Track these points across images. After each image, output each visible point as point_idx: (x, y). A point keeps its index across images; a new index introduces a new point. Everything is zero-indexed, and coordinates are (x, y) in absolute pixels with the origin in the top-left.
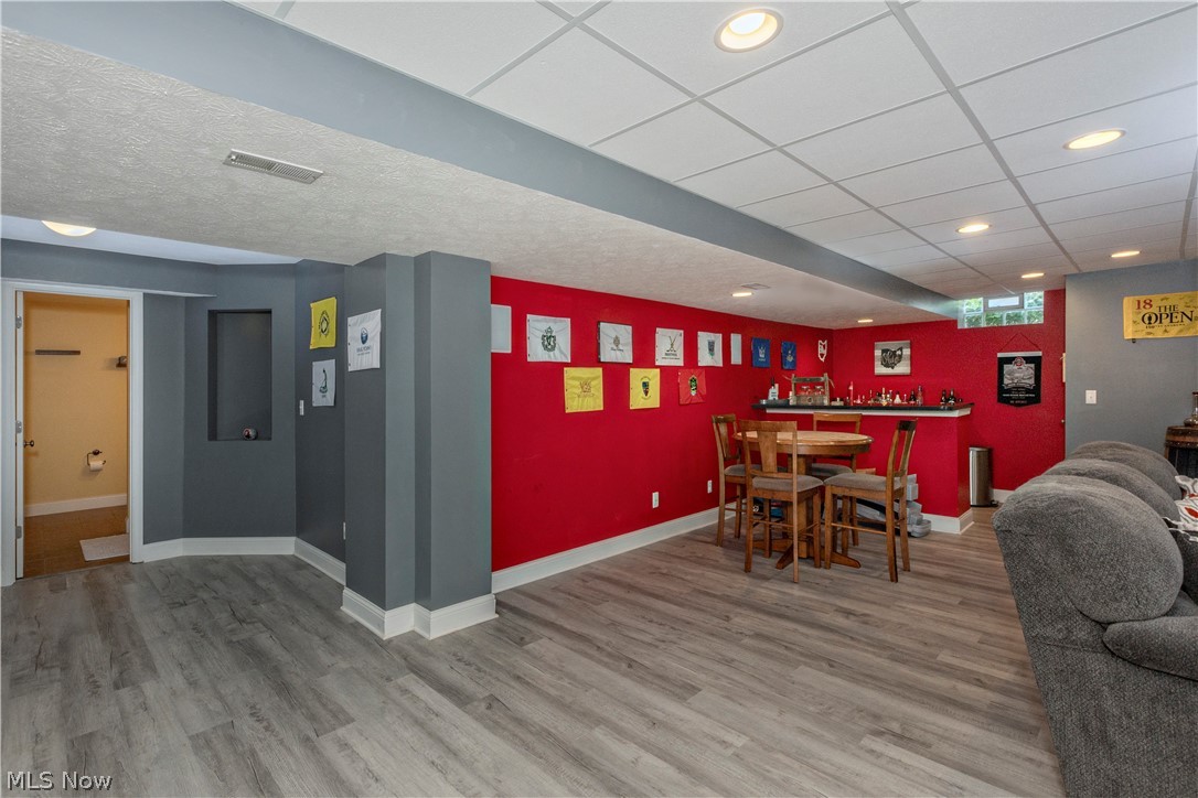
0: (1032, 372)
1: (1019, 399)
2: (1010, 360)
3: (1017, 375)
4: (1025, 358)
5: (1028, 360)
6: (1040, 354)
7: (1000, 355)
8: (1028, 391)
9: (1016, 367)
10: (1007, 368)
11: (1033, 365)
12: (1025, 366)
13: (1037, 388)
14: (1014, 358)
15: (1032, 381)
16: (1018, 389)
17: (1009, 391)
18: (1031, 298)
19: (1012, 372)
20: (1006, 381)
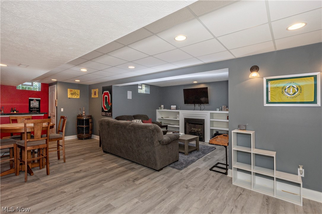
0: (38, 103)
1: (35, 111)
2: (32, 100)
3: (34, 104)
4: (36, 100)
5: (37, 100)
6: (40, 99)
7: (30, 98)
8: (37, 108)
9: (34, 102)
10: (31, 102)
11: (38, 102)
12: (36, 102)
13: (39, 108)
14: (33, 100)
15: (38, 106)
16: (34, 108)
17: (32, 108)
18: (35, 84)
19: (33, 103)
20: (31, 106)
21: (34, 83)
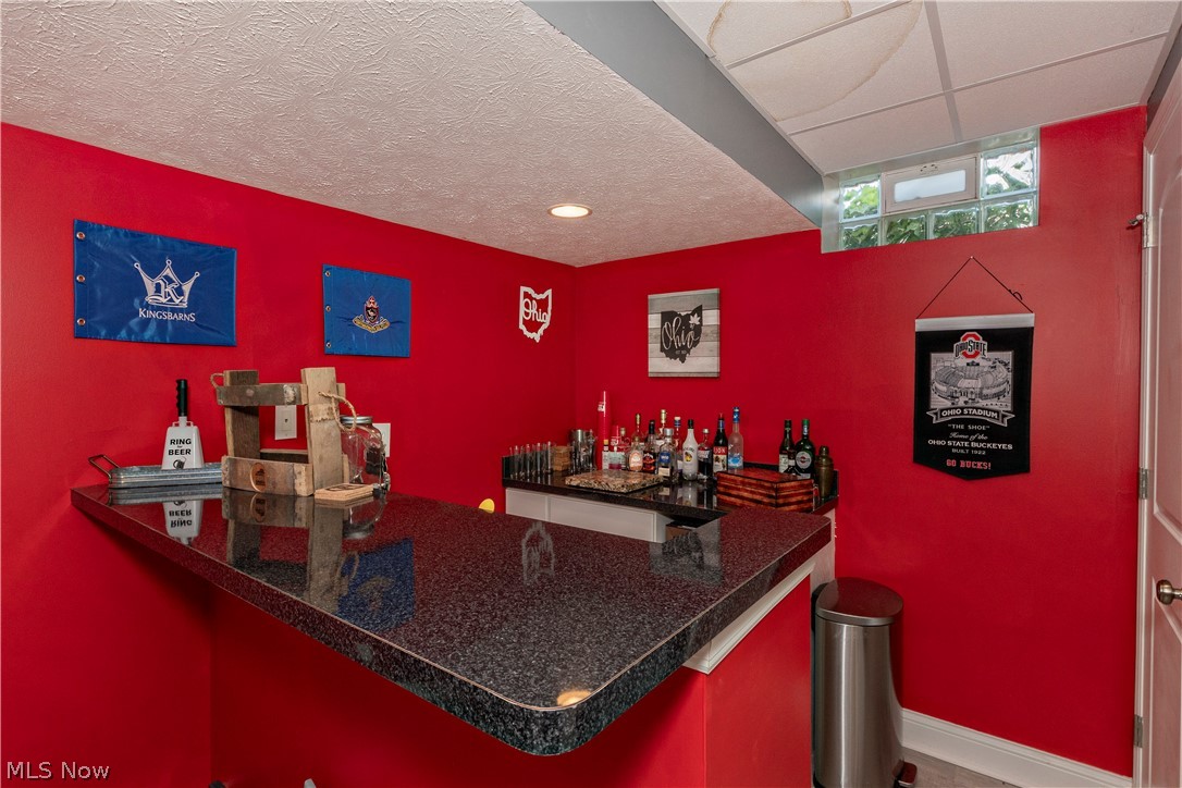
0: (1004, 375)
1: (971, 455)
2: (946, 341)
3: (964, 384)
4: (986, 334)
5: (995, 339)
6: (1027, 319)
7: (922, 324)
8: (994, 433)
9: (962, 361)
10: (940, 362)
11: (1008, 356)
12: (986, 359)
13: (1019, 426)
14: (957, 334)
15: (1005, 405)
16: (967, 424)
17: (943, 431)
18: (996, 171)
19: (950, 377)
20: (938, 402)
21: (992, 163)
